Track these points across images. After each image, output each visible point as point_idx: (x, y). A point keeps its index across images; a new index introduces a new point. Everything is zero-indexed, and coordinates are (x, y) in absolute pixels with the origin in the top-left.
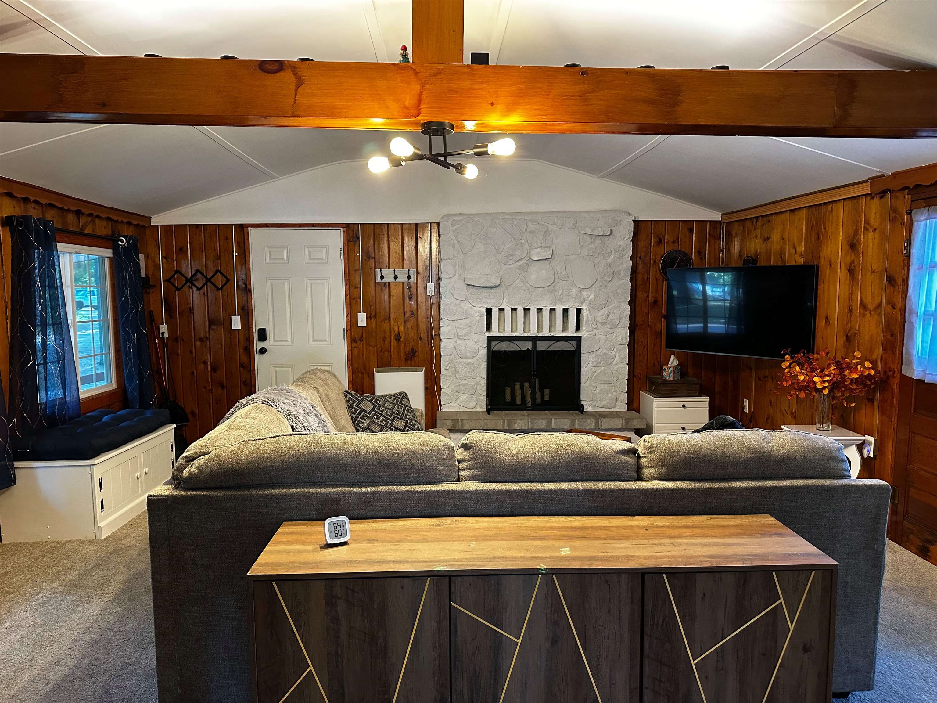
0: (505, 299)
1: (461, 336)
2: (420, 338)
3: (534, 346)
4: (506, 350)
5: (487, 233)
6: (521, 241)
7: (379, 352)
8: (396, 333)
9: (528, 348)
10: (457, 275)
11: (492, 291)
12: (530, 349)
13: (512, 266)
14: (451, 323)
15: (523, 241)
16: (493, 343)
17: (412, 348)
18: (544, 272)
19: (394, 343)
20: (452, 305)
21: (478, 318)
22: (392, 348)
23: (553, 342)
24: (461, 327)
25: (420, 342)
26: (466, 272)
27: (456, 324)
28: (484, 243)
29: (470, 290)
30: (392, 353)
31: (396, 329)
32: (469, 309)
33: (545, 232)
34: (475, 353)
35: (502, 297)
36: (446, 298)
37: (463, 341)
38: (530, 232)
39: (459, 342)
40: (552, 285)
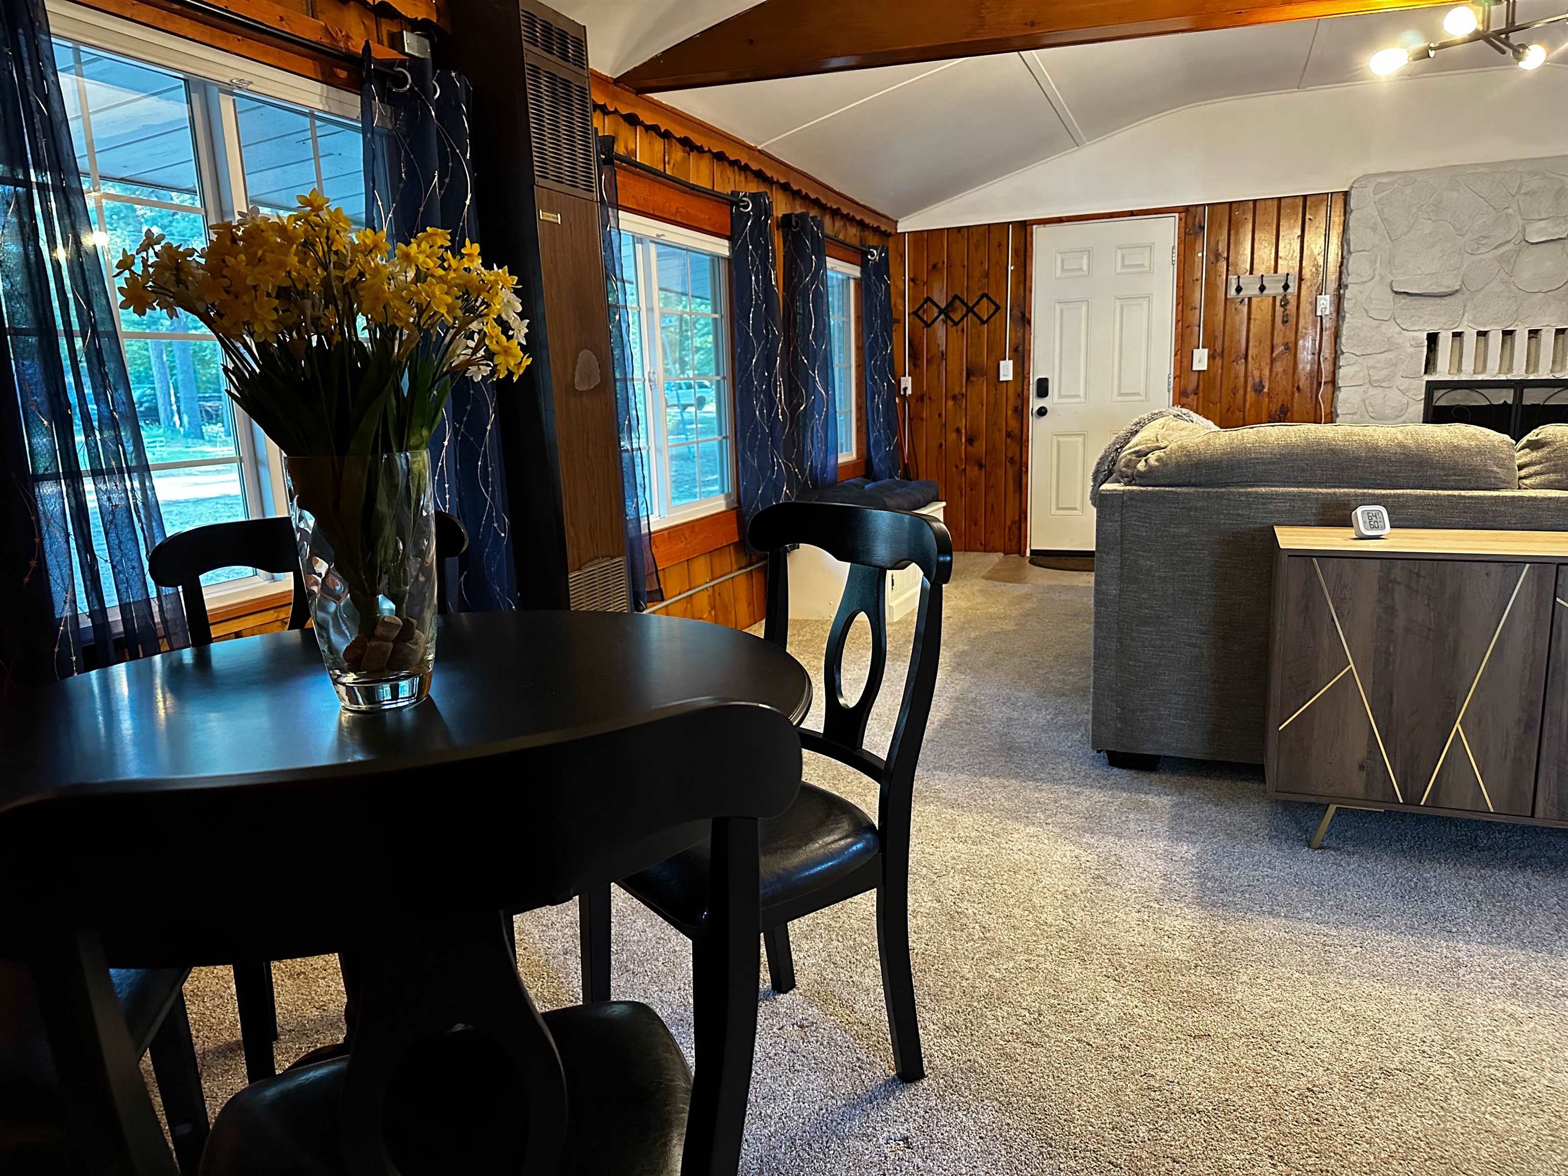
0: (1466, 315)
1: (1377, 381)
2: (1298, 388)
3: (1519, 396)
4: (1462, 404)
5: (1440, 202)
6: (1506, 211)
7: (1224, 412)
8: (1257, 380)
9: (1505, 402)
10: (1377, 278)
11: (1443, 302)
12: (1510, 402)
13: (1484, 256)
14: (1360, 360)
15: (1510, 211)
16: (1438, 394)
17: (1283, 405)
18: (1549, 263)
19: (1251, 396)
20: (1365, 328)
21: (1411, 350)
22: (1248, 405)
23: (1557, 390)
24: (1378, 365)
25: (1296, 394)
26: (1394, 271)
28: (1434, 219)
29: (1400, 302)
30: (1247, 413)
31: (1256, 373)
32: (1396, 335)
33: (1559, 191)
34: (1401, 411)
35: (1461, 312)
36: (1353, 318)
37: (1379, 390)
38: (1525, 194)
39: (1372, 391)
40: (1564, 288)
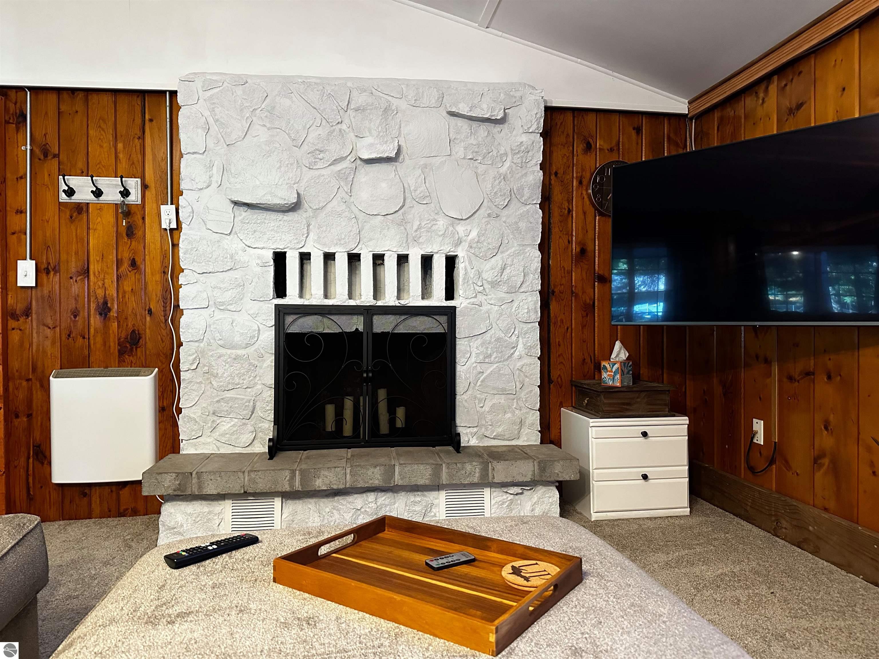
0: (311, 235)
1: (223, 304)
2: (150, 311)
3: (369, 324)
4: (315, 331)
5: (274, 108)
6: (339, 126)
7: (64, 338)
8: (101, 301)
9: (357, 329)
10: (214, 185)
11: (285, 218)
12: (361, 328)
13: (323, 172)
14: (202, 278)
15: (344, 127)
16: (289, 319)
17: (133, 331)
18: (384, 185)
19: (96, 321)
20: (205, 242)
21: (259, 269)
22: (92, 330)
23: (403, 317)
24: (222, 286)
25: (148, 319)
26: (232, 180)
27: (213, 280)
28: (268, 125)
29: (241, 215)
30: (92, 342)
31: (100, 293)
32: (240, 252)
33: (386, 110)
34: (252, 337)
35: (305, 231)
36: (191, 229)
37: (227, 314)
38: (357, 110)
39: (218, 315)
40: (400, 212)
